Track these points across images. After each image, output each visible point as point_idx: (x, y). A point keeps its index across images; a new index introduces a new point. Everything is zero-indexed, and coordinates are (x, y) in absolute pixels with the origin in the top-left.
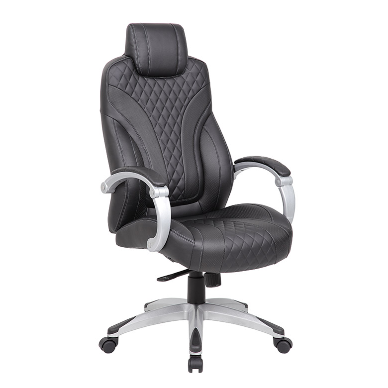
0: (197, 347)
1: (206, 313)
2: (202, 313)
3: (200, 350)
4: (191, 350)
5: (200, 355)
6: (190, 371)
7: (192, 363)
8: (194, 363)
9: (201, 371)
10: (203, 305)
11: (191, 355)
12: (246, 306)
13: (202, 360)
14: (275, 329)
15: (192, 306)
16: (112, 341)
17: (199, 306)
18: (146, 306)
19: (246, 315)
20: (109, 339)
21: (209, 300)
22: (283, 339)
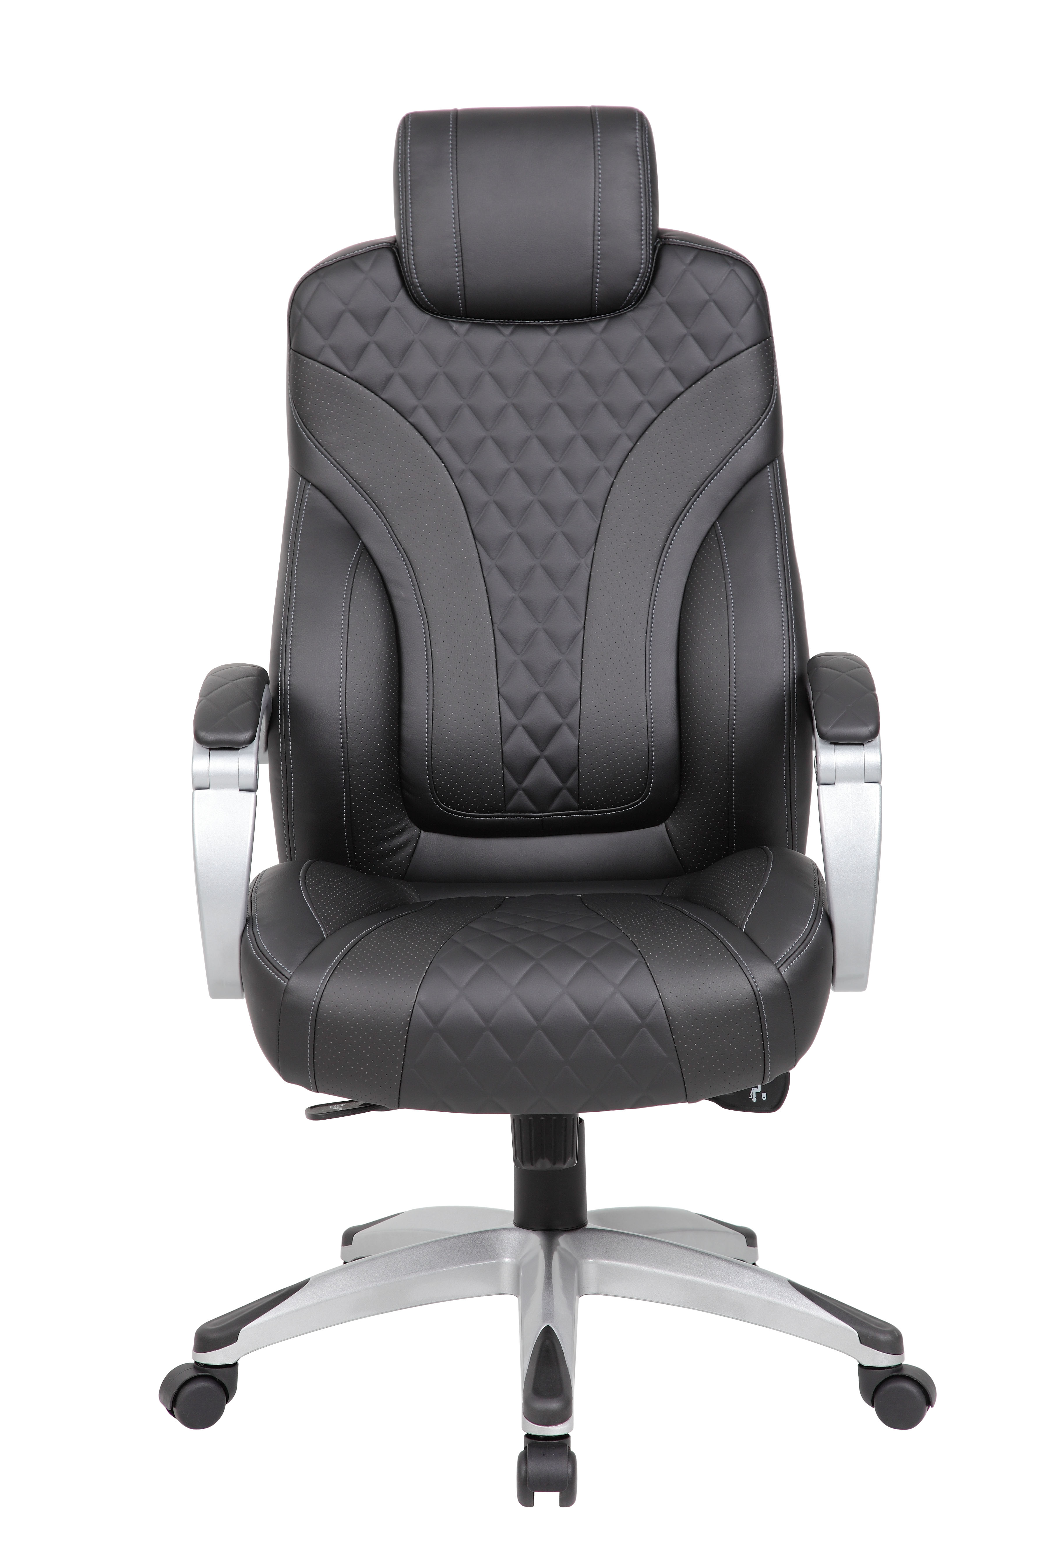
0: (554, 1405)
1: (591, 1266)
2: (572, 1268)
3: (564, 1414)
4: (531, 1414)
5: (567, 1436)
6: (526, 1498)
7: (534, 1467)
8: (541, 1466)
9: (567, 1499)
10: (578, 1235)
11: (528, 1436)
12: (750, 1238)
13: (571, 1458)
14: (866, 1331)
15: (534, 1240)
16: (212, 1378)
17: (563, 1241)
18: (348, 1238)
19: (749, 1276)
20: (202, 1371)
21: (603, 1215)
22: (898, 1373)
